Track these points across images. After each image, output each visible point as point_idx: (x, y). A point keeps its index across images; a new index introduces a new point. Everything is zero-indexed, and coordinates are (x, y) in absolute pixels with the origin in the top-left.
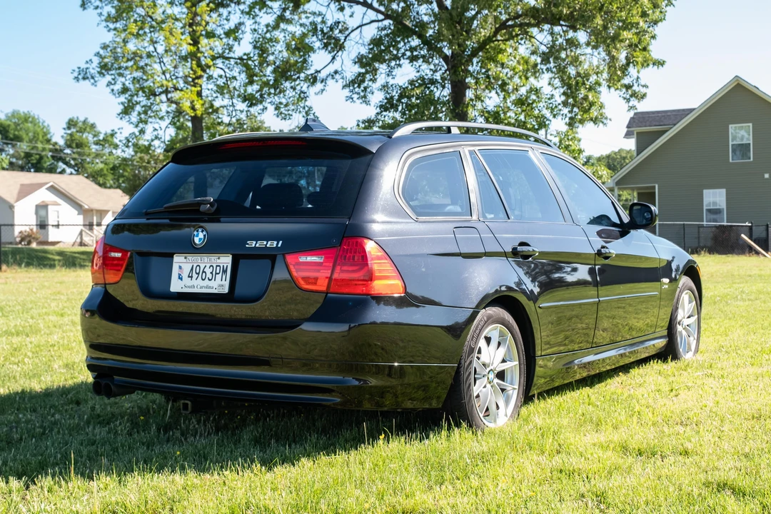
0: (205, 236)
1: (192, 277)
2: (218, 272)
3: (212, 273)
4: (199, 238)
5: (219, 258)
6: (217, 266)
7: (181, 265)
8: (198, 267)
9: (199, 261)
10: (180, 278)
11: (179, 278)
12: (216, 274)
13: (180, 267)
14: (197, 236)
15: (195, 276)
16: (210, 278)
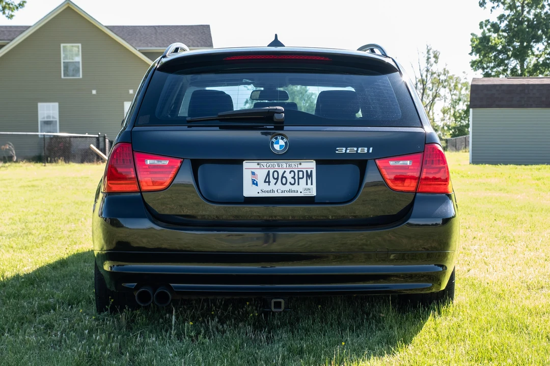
0: (286, 143)
1: (269, 182)
2: (301, 176)
3: (293, 178)
4: (279, 145)
5: (300, 164)
6: (299, 171)
7: (253, 170)
8: (276, 173)
9: (277, 167)
10: (255, 183)
11: (253, 183)
12: (299, 178)
13: (253, 173)
14: (278, 143)
15: (273, 181)
16: (293, 182)
